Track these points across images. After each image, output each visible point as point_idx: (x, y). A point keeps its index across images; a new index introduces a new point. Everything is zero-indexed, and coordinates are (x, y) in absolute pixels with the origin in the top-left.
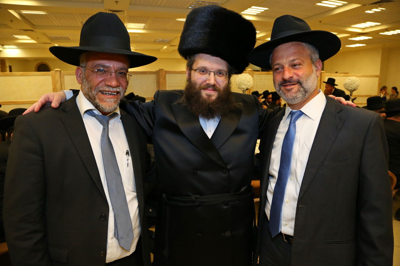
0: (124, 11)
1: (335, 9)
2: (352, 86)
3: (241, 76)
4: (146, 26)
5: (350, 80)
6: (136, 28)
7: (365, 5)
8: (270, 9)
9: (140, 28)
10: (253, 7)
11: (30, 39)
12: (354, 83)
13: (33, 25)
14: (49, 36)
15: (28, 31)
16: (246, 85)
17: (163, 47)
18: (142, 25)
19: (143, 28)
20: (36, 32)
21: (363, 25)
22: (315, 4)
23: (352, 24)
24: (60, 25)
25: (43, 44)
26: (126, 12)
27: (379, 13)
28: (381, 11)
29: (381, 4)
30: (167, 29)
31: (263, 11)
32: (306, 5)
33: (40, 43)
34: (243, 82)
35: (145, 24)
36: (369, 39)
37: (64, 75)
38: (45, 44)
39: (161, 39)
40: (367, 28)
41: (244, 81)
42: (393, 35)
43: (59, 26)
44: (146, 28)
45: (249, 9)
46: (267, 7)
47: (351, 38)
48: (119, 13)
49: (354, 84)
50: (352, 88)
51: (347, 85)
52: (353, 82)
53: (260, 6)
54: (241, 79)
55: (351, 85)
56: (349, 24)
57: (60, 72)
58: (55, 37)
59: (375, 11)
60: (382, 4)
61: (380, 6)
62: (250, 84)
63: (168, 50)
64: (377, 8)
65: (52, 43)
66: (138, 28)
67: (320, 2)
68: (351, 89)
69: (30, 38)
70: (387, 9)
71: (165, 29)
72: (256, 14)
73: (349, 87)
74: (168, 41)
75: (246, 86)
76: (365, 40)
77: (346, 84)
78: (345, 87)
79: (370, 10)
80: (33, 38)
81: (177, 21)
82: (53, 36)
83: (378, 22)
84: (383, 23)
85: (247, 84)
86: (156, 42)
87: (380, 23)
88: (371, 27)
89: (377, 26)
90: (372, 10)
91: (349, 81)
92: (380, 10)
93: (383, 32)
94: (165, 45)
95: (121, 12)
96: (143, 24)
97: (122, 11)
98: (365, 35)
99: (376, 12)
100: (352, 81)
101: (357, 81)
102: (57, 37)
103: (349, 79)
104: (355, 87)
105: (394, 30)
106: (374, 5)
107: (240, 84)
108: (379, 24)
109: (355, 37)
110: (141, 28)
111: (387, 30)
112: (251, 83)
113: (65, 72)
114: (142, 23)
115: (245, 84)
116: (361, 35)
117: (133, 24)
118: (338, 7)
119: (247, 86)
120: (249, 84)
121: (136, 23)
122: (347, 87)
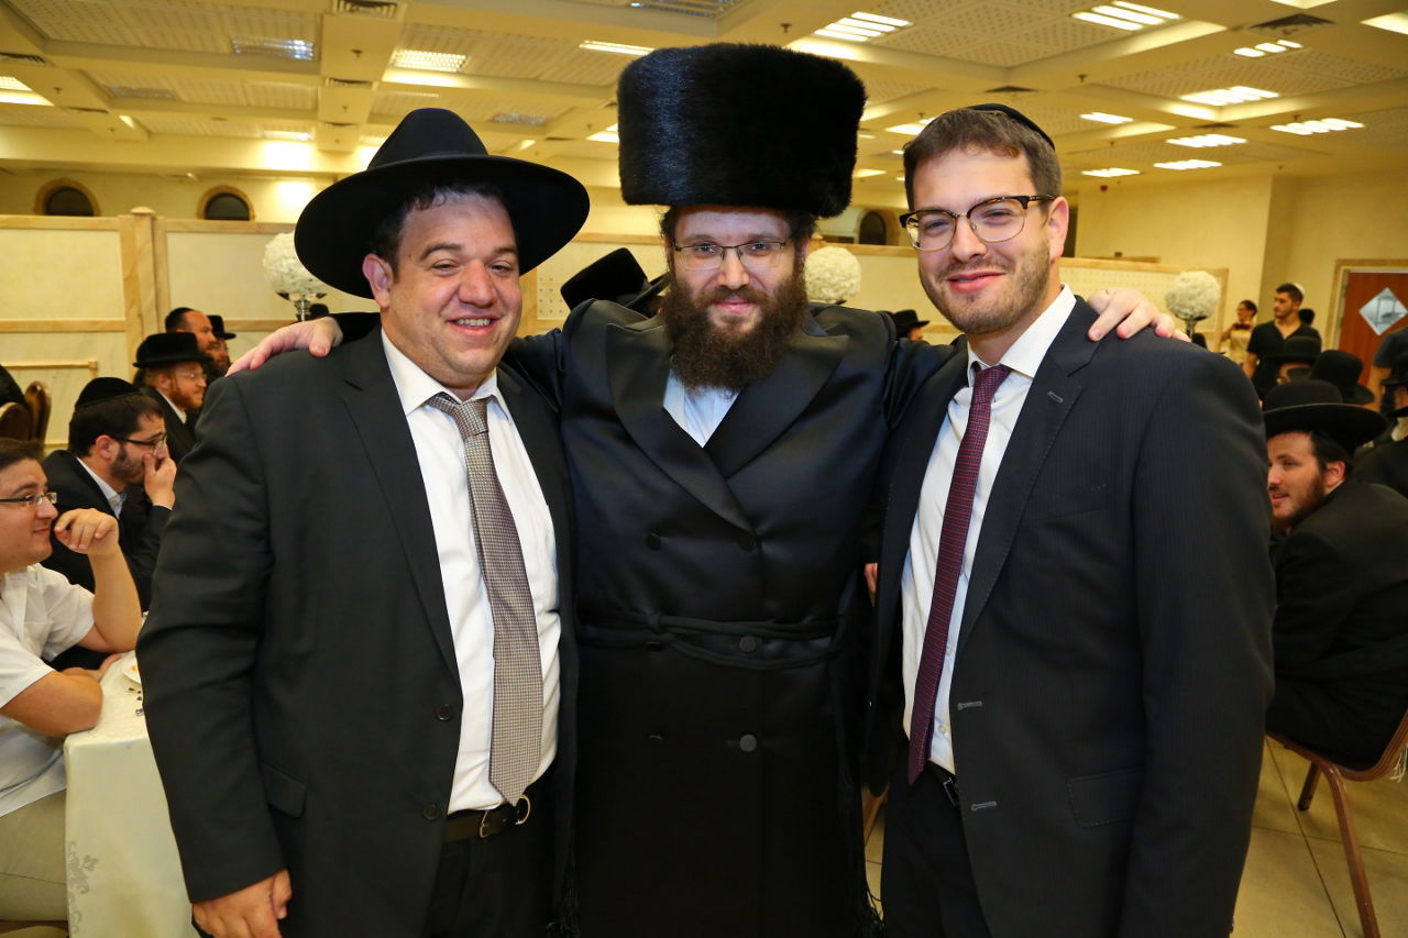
0: (395, 5)
1: (1135, 35)
2: (1193, 303)
3: (822, 256)
4: (467, 63)
5: (1188, 281)
6: (433, 69)
7: (1236, 29)
8: (915, 24)
9: (445, 70)
10: (858, 15)
11: (29, 89)
12: (1199, 294)
13: (42, 38)
14: (102, 82)
15: (20, 60)
16: (837, 287)
17: (520, 141)
18: (453, 60)
19: (455, 70)
20: (53, 65)
21: (1219, 96)
22: (1070, 15)
23: (1183, 93)
24: (147, 43)
25: (76, 111)
26: (403, 8)
27: (1278, 59)
28: (1285, 52)
29: (1289, 28)
30: (542, 78)
31: (892, 29)
32: (1040, 18)
33: (62, 108)
34: (828, 275)
35: (464, 57)
36: (1235, 146)
37: (166, 232)
38: (85, 113)
39: (515, 115)
40: (1231, 106)
41: (832, 274)
42: (1315, 136)
43: (143, 47)
44: (467, 72)
45: (845, 21)
46: (905, 17)
47: (1176, 138)
48: (378, 9)
49: (1201, 297)
50: (1192, 308)
51: (1177, 301)
52: (1199, 290)
53: (883, 13)
54: (821, 266)
55: (1190, 299)
56: (1173, 92)
57: (153, 219)
58: (122, 88)
59: (1265, 52)
60: (1295, 30)
61: (1287, 36)
62: (852, 285)
63: (537, 154)
64: (1274, 41)
65: (108, 110)
66: (437, 69)
67: (1089, 11)
68: (1191, 313)
69: (25, 88)
70: (1305, 47)
71: (536, 80)
72: (863, 39)
73: (1184, 307)
74: (541, 121)
75: (836, 291)
76: (1221, 148)
77: (1174, 296)
78: (1171, 307)
79: (1252, 46)
80: (37, 88)
81: (583, 49)
82: (114, 85)
83: (1270, 89)
84: (1286, 90)
85: (842, 285)
86: (498, 122)
87: (1276, 91)
88: (1248, 103)
89: (1265, 101)
90: (1258, 47)
91: (1183, 285)
92: (1283, 49)
93: (1284, 124)
94: (529, 133)
95: (385, 8)
96: (459, 57)
97: (388, 4)
98: (1223, 129)
99: (1269, 54)
100: (1194, 287)
101: (1211, 287)
102: (131, 90)
103: (1183, 280)
104: (1202, 306)
105: (1318, 118)
106: (1267, 29)
107: (818, 282)
108: (1275, 95)
109: (1190, 136)
110: (450, 70)
111: (1297, 117)
112: (854, 281)
113: (169, 220)
114: (454, 51)
115: (833, 286)
116: (1209, 130)
117: (421, 53)
118: (1149, 30)
119: (841, 292)
120: (848, 284)
121: (432, 49)
122: (1177, 308)
